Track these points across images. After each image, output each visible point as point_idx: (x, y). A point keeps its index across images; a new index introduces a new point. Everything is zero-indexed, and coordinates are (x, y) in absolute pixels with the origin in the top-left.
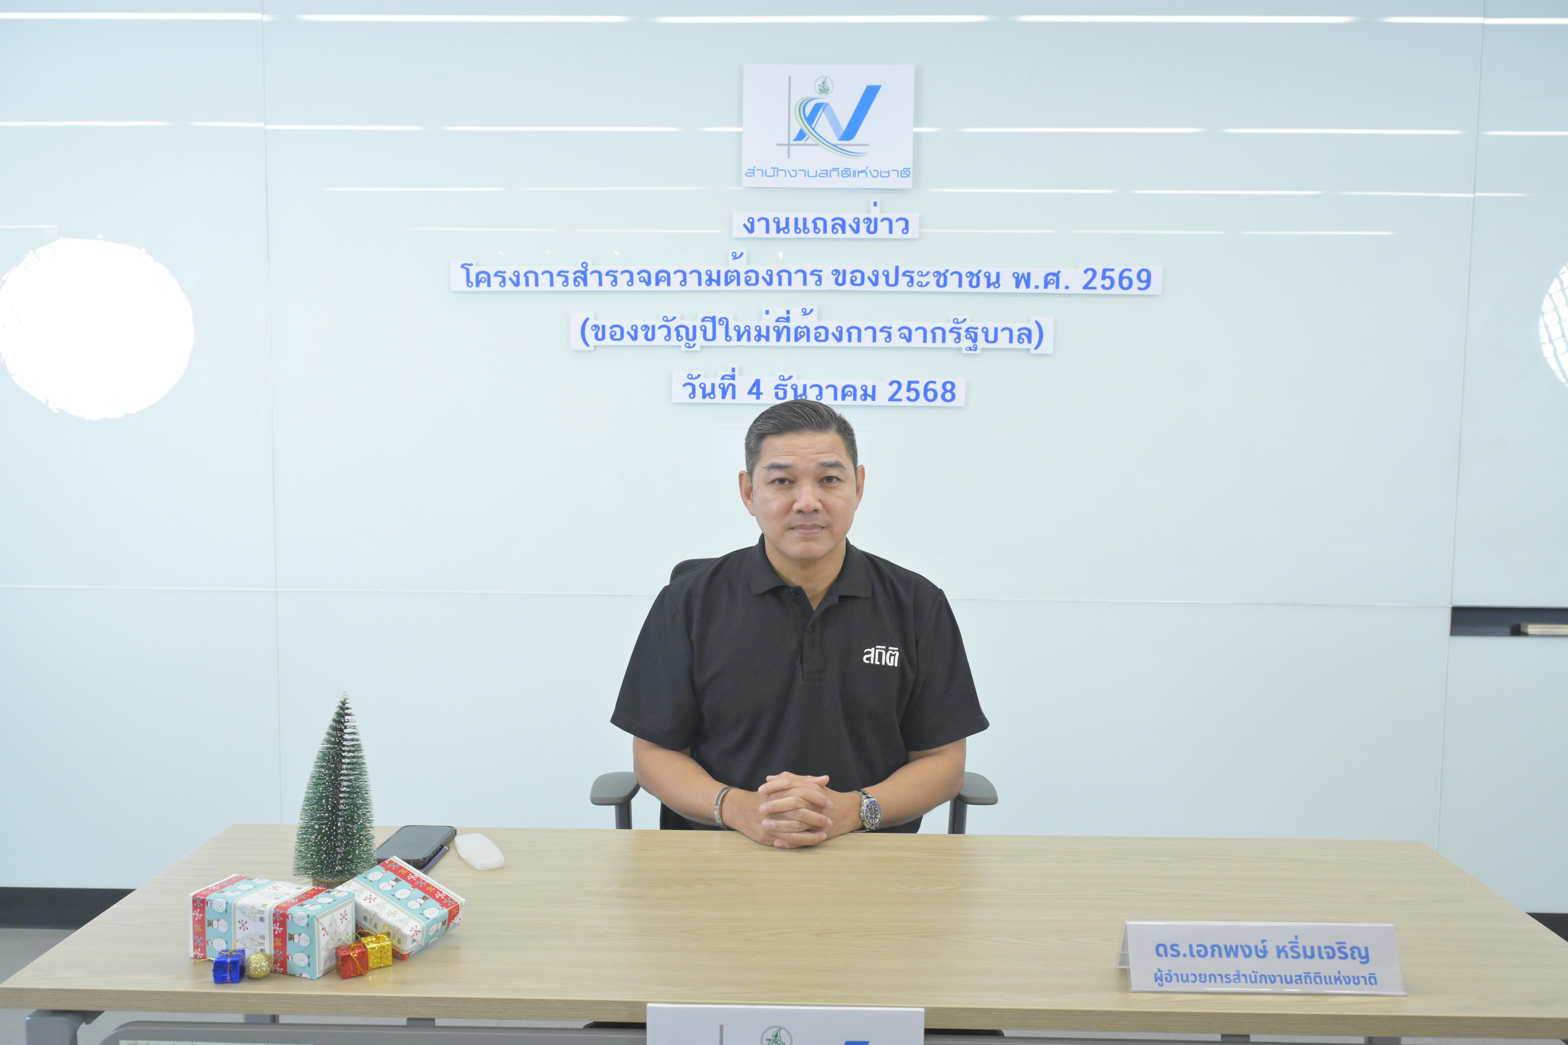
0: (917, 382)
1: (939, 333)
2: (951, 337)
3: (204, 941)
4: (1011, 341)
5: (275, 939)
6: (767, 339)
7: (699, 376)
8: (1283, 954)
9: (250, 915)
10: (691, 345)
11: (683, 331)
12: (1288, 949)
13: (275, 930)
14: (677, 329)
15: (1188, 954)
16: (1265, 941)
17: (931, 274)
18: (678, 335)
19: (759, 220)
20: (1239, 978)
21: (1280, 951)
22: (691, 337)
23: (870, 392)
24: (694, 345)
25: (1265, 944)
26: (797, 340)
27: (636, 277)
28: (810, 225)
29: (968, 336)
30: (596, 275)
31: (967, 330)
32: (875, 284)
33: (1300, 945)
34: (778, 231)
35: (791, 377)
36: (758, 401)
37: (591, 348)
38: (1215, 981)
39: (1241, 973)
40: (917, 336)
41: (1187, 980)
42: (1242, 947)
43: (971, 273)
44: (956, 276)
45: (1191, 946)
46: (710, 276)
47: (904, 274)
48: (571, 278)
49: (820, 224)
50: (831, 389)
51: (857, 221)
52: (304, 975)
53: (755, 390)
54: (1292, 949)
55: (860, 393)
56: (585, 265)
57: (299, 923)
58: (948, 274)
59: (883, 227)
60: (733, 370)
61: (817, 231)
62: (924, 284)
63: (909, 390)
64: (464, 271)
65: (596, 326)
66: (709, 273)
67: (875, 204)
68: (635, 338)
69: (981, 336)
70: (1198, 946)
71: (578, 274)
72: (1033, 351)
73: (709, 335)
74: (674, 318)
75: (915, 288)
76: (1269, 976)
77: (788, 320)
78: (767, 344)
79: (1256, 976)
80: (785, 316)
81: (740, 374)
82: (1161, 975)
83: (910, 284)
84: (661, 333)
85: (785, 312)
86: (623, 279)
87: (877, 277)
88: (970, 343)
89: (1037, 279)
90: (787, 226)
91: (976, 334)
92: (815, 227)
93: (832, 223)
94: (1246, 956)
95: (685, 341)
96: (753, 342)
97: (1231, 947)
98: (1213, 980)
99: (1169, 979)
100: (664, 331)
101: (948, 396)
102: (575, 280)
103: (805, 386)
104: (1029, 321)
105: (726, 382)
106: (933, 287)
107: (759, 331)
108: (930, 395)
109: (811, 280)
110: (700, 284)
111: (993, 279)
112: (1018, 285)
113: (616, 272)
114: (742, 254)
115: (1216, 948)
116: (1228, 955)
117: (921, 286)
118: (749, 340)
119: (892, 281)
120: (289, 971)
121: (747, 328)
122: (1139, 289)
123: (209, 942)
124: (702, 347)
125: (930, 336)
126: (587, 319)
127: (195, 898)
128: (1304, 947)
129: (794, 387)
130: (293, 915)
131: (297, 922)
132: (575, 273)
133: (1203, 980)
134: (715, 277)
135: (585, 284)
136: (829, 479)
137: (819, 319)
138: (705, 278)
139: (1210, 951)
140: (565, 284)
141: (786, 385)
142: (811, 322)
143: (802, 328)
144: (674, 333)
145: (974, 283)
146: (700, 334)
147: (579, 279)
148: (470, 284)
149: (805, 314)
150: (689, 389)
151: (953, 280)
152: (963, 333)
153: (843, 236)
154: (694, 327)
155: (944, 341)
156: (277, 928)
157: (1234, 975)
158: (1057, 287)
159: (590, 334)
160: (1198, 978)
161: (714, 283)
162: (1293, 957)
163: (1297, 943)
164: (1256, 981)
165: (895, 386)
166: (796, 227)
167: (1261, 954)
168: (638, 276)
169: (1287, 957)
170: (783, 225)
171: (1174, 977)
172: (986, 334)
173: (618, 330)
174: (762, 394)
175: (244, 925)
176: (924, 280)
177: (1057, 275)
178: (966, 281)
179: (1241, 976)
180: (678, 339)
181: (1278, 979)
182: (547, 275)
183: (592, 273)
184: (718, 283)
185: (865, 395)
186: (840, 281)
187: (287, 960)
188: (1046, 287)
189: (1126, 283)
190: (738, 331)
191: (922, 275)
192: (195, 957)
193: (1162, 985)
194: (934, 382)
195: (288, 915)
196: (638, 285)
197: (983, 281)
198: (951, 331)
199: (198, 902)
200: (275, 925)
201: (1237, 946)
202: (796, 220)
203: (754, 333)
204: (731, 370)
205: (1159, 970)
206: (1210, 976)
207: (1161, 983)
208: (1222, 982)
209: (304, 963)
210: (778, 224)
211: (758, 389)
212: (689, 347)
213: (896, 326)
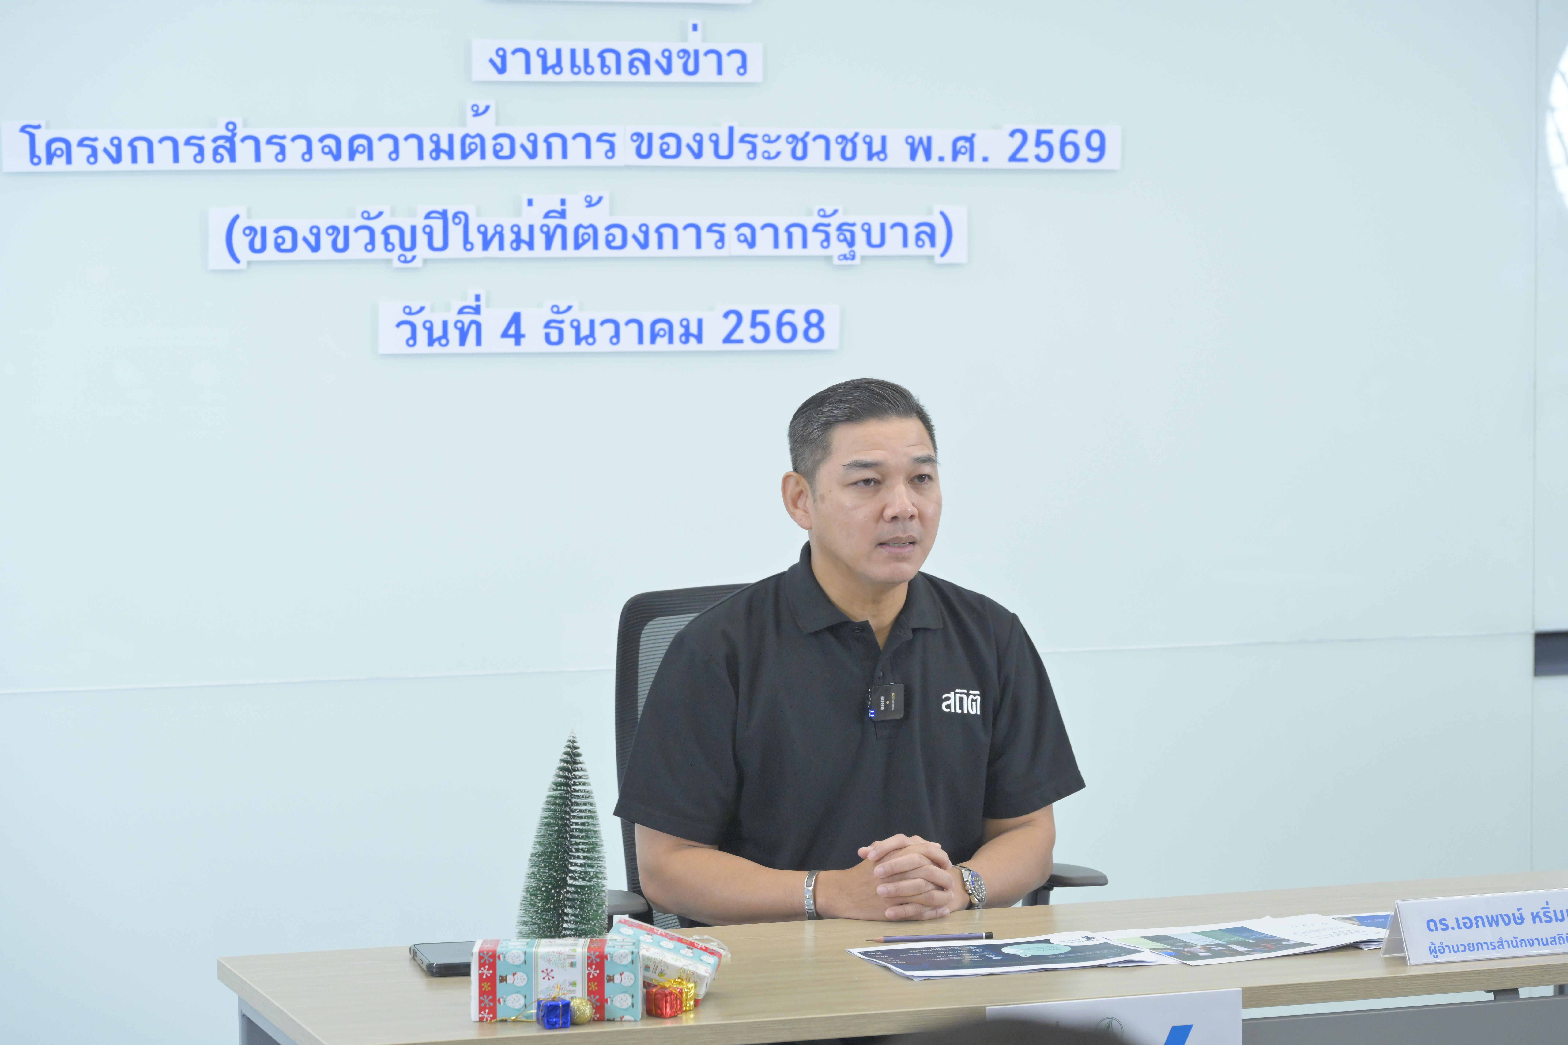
0: (766, 312)
1: (797, 233)
2: (815, 239)
3: (494, 1000)
4: (905, 244)
5: (589, 984)
6: (531, 245)
7: (422, 309)
8: (1537, 920)
9: (558, 962)
10: (409, 258)
11: (394, 235)
12: (1541, 914)
13: (589, 974)
14: (385, 232)
15: (1456, 927)
16: (1521, 909)
17: (783, 140)
18: (387, 241)
19: (514, 52)
20: (1502, 944)
21: (1535, 917)
22: (408, 244)
23: (694, 329)
24: (414, 258)
25: (1521, 911)
26: (577, 246)
27: (317, 147)
28: (595, 61)
29: (842, 237)
30: (251, 144)
31: (839, 228)
32: (698, 155)
33: (1551, 910)
34: (545, 70)
35: (569, 308)
36: (518, 349)
37: (243, 265)
38: (1483, 949)
39: (1504, 940)
40: (765, 238)
41: (1458, 951)
42: (1501, 915)
43: (843, 137)
44: (821, 143)
45: (1457, 919)
46: (437, 143)
47: (742, 140)
48: (209, 147)
49: (610, 59)
50: (634, 327)
51: (668, 55)
52: (627, 1017)
53: (512, 331)
54: (1544, 914)
55: (678, 331)
56: (231, 126)
57: (621, 962)
58: (809, 140)
59: (708, 64)
60: (478, 298)
61: (606, 70)
62: (773, 154)
63: (754, 324)
64: (26, 137)
65: (252, 229)
66: (435, 139)
67: (695, 27)
68: (316, 248)
69: (861, 237)
70: (1463, 918)
71: (221, 142)
72: (938, 260)
73: (438, 242)
74: (380, 214)
75: (760, 161)
76: (1528, 940)
77: (563, 214)
78: (531, 254)
79: (1516, 941)
80: (559, 208)
81: (488, 305)
82: (1435, 947)
83: (752, 155)
84: (359, 239)
85: (559, 202)
86: (295, 150)
87: (700, 143)
88: (844, 248)
89: (942, 147)
90: (559, 63)
91: (853, 234)
92: (603, 65)
93: (630, 58)
94: (1506, 924)
95: (398, 251)
96: (508, 252)
97: (1492, 916)
98: (1480, 948)
99: (1442, 951)
100: (365, 235)
101: (814, 333)
102: (216, 152)
103: (592, 323)
104: (930, 212)
105: (467, 319)
106: (786, 159)
107: (518, 234)
108: (787, 332)
109: (599, 149)
110: (421, 157)
111: (877, 147)
112: (913, 156)
113: (284, 137)
114: (487, 108)
115: (1479, 919)
116: (1491, 925)
117: (769, 158)
118: (501, 247)
119: (724, 150)
120: (607, 1016)
121: (499, 229)
122: (1090, 160)
123: (501, 1000)
124: (425, 261)
125: (783, 237)
126: (237, 217)
127: (481, 954)
128: (1555, 912)
129: (575, 324)
130: (612, 955)
131: (618, 961)
132: (215, 140)
133: (1472, 949)
134: (444, 145)
135: (233, 159)
136: (921, 478)
137: (612, 213)
138: (428, 146)
139: (1474, 922)
140: (199, 158)
141: (562, 322)
142: (600, 217)
143: (586, 228)
144: (380, 239)
145: (849, 154)
146: (422, 239)
147: (221, 151)
148: (36, 160)
149: (590, 205)
150: (406, 330)
151: (816, 149)
152: (833, 231)
153: (647, 78)
154: (413, 229)
155: (805, 245)
156: (592, 972)
157: (1498, 942)
158: (971, 159)
159: (241, 242)
160: (1467, 947)
161: (443, 156)
162: (1546, 921)
163: (1548, 908)
164: (1517, 946)
165: (733, 318)
166: (573, 64)
167: (1519, 921)
168: (320, 145)
169: (1541, 922)
170: (551, 60)
171: (1446, 949)
172: (868, 233)
173: (287, 235)
174: (523, 336)
175: (548, 974)
176: (773, 149)
177: (970, 139)
178: (835, 149)
179: (1504, 942)
180: (386, 249)
181: (1536, 942)
182: (169, 144)
183: (243, 140)
184: (450, 155)
185: (687, 335)
186: (644, 151)
187: (605, 1004)
188: (955, 158)
189: (1070, 151)
190: (484, 234)
191: (769, 142)
192: (481, 1020)
193: (1437, 957)
194: (792, 312)
195: (607, 955)
196: (319, 160)
197: (862, 149)
198: (815, 229)
199: (486, 957)
200: (589, 968)
201: (1497, 916)
202: (573, 52)
203: (509, 237)
204: (473, 298)
205: (1433, 944)
206: (1477, 944)
207: (1435, 955)
208: (1488, 949)
209: (627, 1004)
210: (544, 58)
211: (518, 329)
212: (405, 262)
213: (731, 222)
